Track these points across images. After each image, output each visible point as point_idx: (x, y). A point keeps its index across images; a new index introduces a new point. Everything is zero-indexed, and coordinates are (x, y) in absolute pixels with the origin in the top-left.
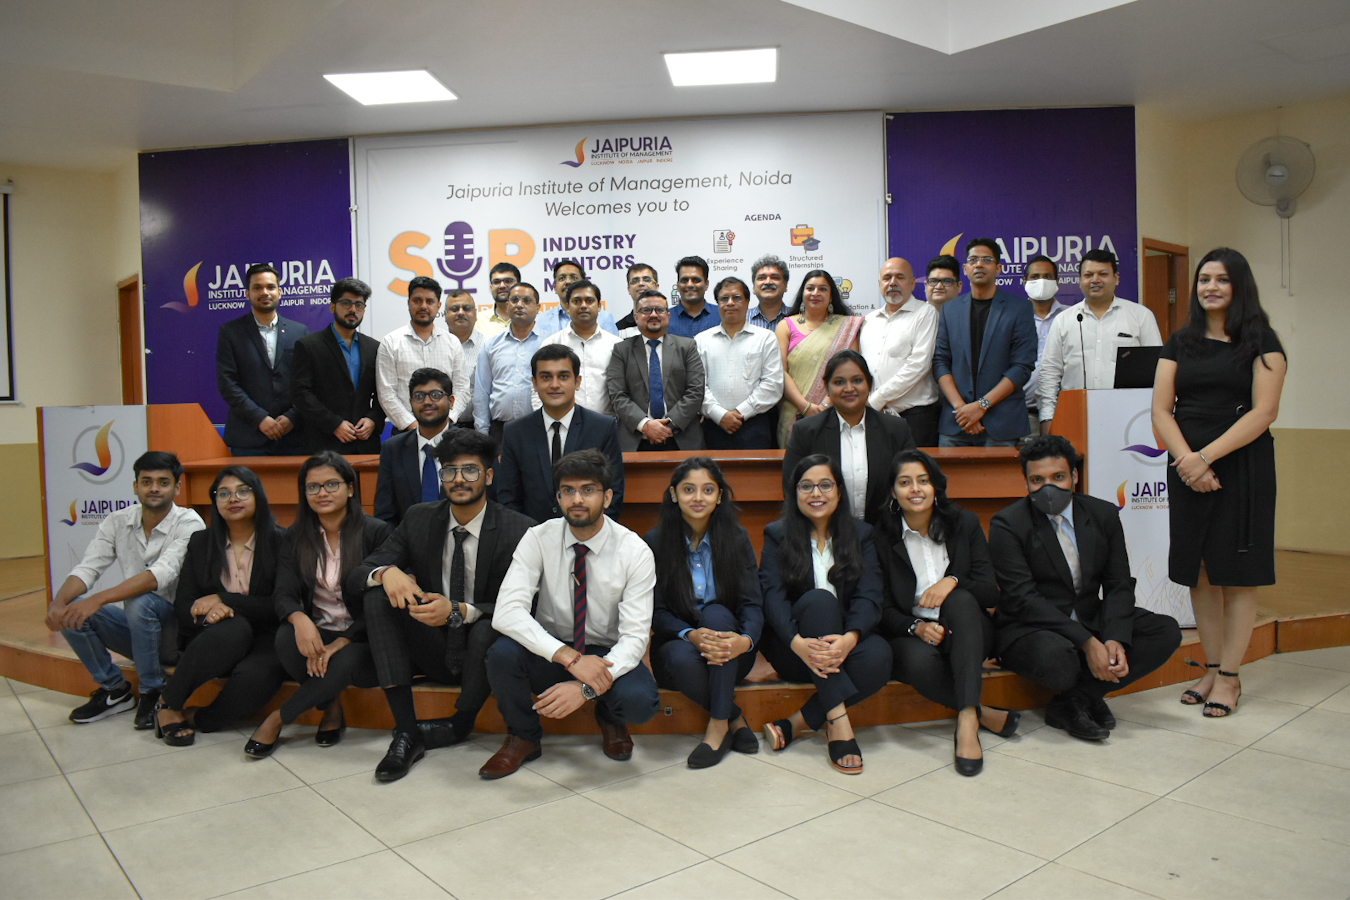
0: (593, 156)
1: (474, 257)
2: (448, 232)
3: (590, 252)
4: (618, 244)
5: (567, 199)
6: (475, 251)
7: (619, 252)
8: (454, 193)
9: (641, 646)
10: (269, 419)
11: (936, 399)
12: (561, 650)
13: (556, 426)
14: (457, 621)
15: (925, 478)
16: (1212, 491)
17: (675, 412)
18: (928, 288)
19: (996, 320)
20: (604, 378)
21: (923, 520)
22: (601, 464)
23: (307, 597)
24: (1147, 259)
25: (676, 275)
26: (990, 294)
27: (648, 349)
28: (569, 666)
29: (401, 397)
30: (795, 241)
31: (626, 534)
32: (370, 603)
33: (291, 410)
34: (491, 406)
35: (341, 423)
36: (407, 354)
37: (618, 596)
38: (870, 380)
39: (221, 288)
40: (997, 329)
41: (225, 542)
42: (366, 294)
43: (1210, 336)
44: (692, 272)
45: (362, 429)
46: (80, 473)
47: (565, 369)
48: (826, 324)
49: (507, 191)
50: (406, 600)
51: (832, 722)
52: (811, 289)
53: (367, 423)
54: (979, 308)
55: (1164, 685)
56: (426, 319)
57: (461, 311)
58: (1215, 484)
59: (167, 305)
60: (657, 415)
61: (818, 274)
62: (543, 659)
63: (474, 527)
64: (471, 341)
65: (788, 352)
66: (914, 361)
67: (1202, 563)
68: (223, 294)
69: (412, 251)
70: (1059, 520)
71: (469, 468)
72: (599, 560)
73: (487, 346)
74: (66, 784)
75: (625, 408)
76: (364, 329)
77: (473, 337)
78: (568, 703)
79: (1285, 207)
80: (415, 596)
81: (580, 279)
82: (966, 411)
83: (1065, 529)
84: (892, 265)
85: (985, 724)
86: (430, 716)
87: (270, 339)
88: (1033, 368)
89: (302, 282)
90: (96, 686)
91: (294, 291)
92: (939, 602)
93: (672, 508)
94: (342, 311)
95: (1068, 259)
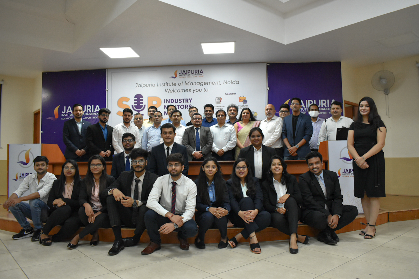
0: (180, 75)
1: (143, 105)
2: (135, 97)
3: (178, 104)
4: (187, 101)
5: (172, 88)
6: (143, 103)
7: (187, 104)
8: (138, 85)
9: (192, 213)
10: (78, 150)
11: (283, 146)
12: (168, 213)
13: (168, 149)
14: (135, 206)
15: (280, 164)
16: (367, 168)
17: (204, 149)
18: (280, 114)
19: (300, 122)
20: (182, 139)
21: (279, 177)
22: (181, 157)
23: (89, 199)
24: (346, 108)
25: (204, 109)
26: (298, 114)
27: (196, 130)
28: (170, 218)
29: (120, 144)
30: (240, 101)
31: (188, 179)
32: (109, 200)
33: (85, 148)
34: (147, 148)
35: (101, 151)
36: (122, 131)
37: (185, 198)
38: (263, 136)
39: (65, 113)
40: (300, 124)
41: (64, 183)
42: (109, 113)
43: (364, 123)
44: (209, 109)
45: (107, 153)
46: (20, 165)
47: (171, 131)
48: (249, 124)
49: (154, 85)
50: (120, 198)
51: (251, 238)
52: (244, 113)
53: (109, 152)
54: (295, 118)
55: (354, 230)
56: (128, 121)
57: (139, 119)
58: (367, 166)
59: (48, 118)
60: (198, 150)
61: (246, 109)
62: (162, 216)
63: (142, 178)
64: (141, 129)
65: (238, 132)
66: (276, 134)
67: (365, 191)
68: (66, 115)
69: (124, 103)
70: (319, 177)
71: (141, 161)
72: (180, 187)
73: (146, 130)
74: (10, 255)
75: (188, 148)
76: (108, 123)
77: (142, 127)
78: (169, 229)
79: (386, 91)
80: (123, 197)
81: (175, 109)
82: (291, 149)
83: (321, 180)
84: (268, 106)
85: (299, 240)
86: (126, 237)
87: (80, 126)
88: (311, 136)
89: (90, 111)
90: (21, 228)
91: (88, 114)
92: (284, 201)
93: (203, 172)
94: (102, 118)
95: (322, 106)
